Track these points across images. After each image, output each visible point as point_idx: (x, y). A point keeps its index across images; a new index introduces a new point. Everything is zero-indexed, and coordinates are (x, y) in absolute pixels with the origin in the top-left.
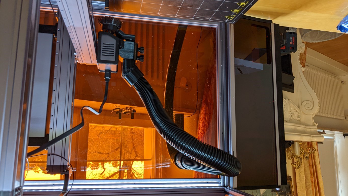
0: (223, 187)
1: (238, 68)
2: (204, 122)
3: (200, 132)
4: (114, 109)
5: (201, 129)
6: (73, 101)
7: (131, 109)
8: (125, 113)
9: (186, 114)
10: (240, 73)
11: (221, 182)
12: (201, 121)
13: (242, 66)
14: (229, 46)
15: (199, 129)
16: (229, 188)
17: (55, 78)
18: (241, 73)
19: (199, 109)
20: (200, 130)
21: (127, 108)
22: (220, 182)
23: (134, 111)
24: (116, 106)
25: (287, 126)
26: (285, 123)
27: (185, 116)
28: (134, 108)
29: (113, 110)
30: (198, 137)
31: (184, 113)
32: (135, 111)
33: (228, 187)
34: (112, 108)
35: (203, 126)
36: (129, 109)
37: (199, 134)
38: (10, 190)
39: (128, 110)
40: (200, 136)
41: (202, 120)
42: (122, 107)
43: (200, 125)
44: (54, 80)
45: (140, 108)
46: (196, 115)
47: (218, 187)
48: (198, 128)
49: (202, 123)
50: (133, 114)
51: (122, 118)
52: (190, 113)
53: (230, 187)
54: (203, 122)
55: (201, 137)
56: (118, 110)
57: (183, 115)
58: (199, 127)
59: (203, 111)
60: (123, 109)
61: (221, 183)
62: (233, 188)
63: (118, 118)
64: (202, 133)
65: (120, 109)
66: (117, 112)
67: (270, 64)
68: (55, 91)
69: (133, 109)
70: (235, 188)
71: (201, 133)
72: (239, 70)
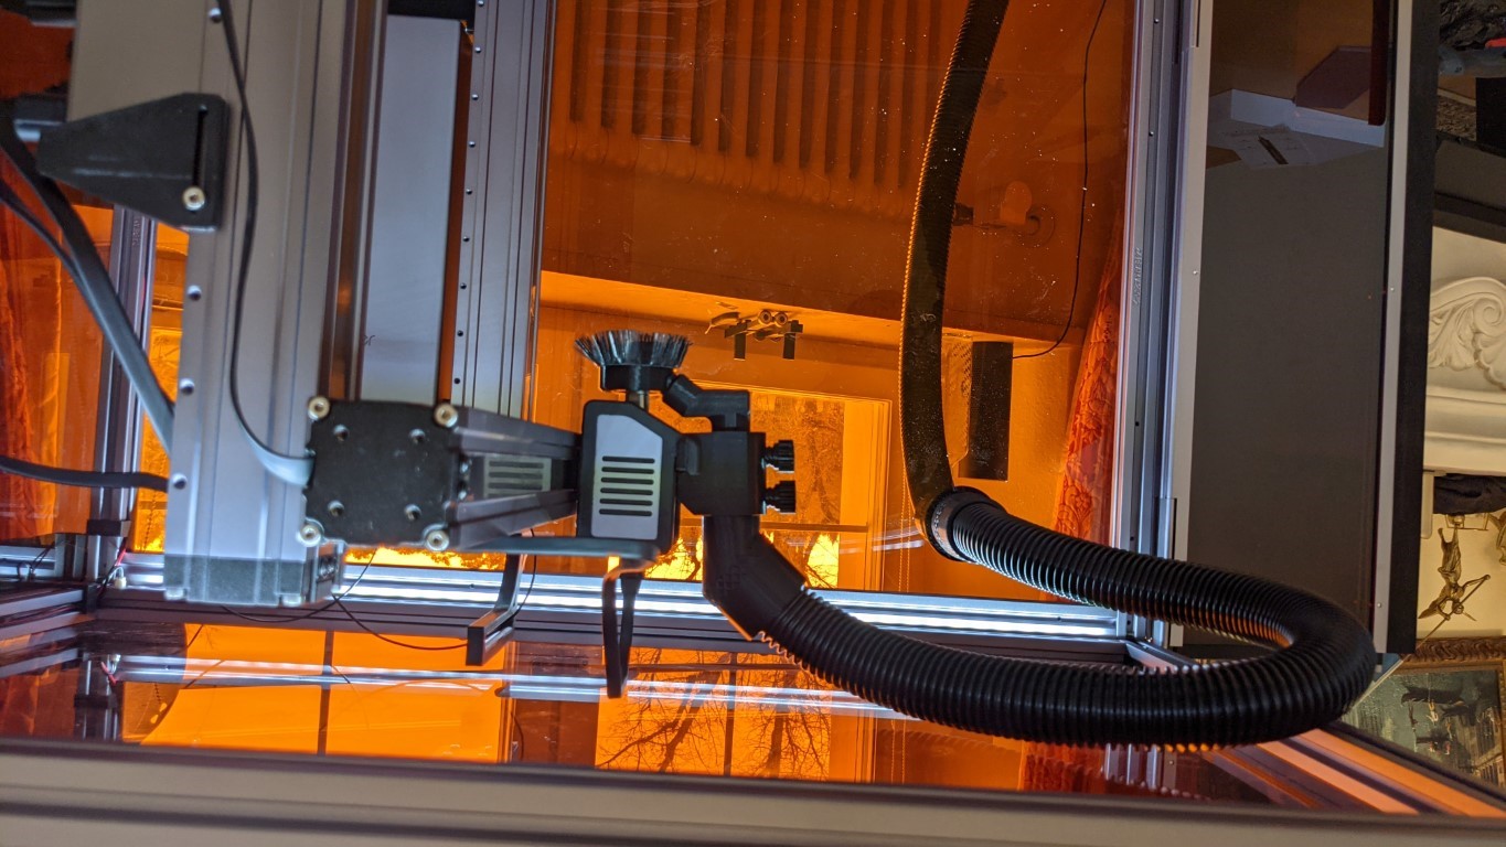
0: (1122, 641)
1: (1262, 140)
2: (1100, 380)
3: (1081, 424)
4: (715, 316)
5: (1084, 410)
6: (535, 281)
7: (782, 320)
8: (762, 334)
9: (1023, 346)
10: (1274, 161)
11: (1117, 620)
12: (1089, 374)
13: (1282, 130)
14: (1188, 46)
15: (1078, 412)
16: (1145, 646)
17: (470, 193)
18: (1281, 161)
19: (1085, 327)
20: (1079, 417)
21: (766, 315)
22: (1113, 620)
23: (796, 327)
24: (722, 304)
25: (1439, 402)
26: (1430, 391)
27: (1016, 352)
28: (797, 313)
29: (714, 320)
30: (1070, 443)
31: (1015, 339)
32: (801, 326)
33: (1146, 641)
34: (711, 314)
35: (1094, 398)
36: (773, 319)
37: (1074, 434)
38: (303, 559)
39: (771, 324)
40: (1078, 441)
41: (1095, 370)
42: (749, 307)
43: (1083, 392)
44: (466, 197)
45: (820, 314)
46: (1069, 348)
47: (1101, 640)
48: (1074, 405)
49: (1091, 384)
50: (791, 342)
51: (746, 355)
52: (1042, 339)
53: (1152, 643)
54: (1096, 378)
55: (1084, 444)
56: (733, 321)
57: (1009, 346)
58: (1079, 403)
59: (1101, 334)
60: (752, 320)
61: (1114, 624)
62: (1166, 647)
63: (733, 353)
64: (1090, 426)
65: (740, 316)
66: (728, 331)
67: (1380, 123)
68: (471, 240)
69: (791, 320)
70: (1175, 649)
71: (1086, 428)
72: (1270, 147)
